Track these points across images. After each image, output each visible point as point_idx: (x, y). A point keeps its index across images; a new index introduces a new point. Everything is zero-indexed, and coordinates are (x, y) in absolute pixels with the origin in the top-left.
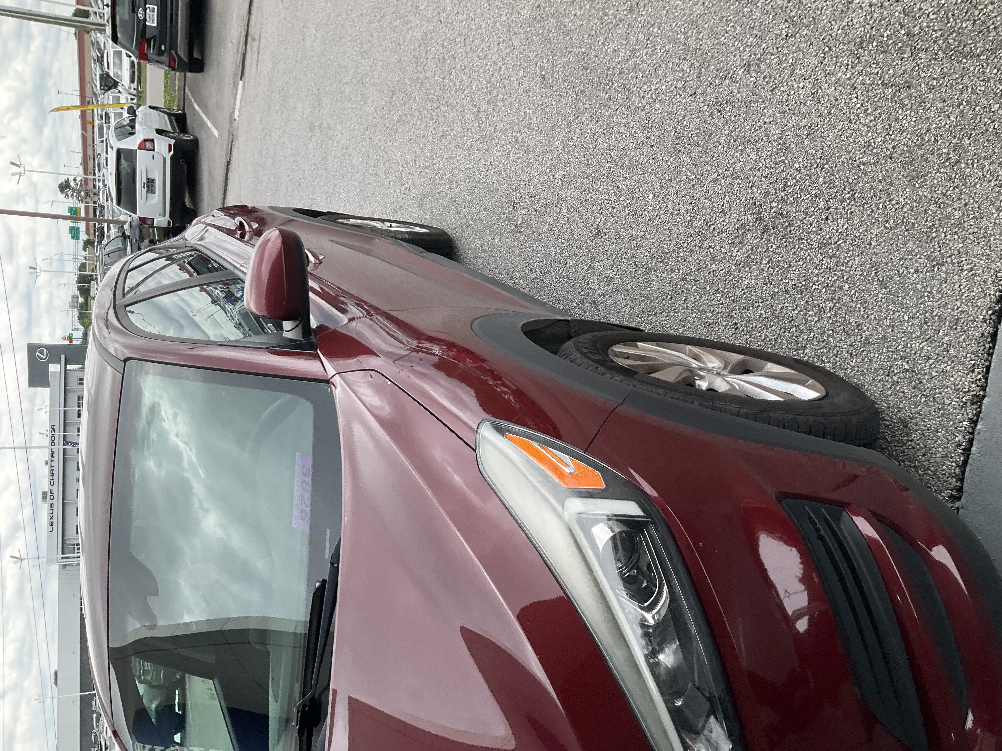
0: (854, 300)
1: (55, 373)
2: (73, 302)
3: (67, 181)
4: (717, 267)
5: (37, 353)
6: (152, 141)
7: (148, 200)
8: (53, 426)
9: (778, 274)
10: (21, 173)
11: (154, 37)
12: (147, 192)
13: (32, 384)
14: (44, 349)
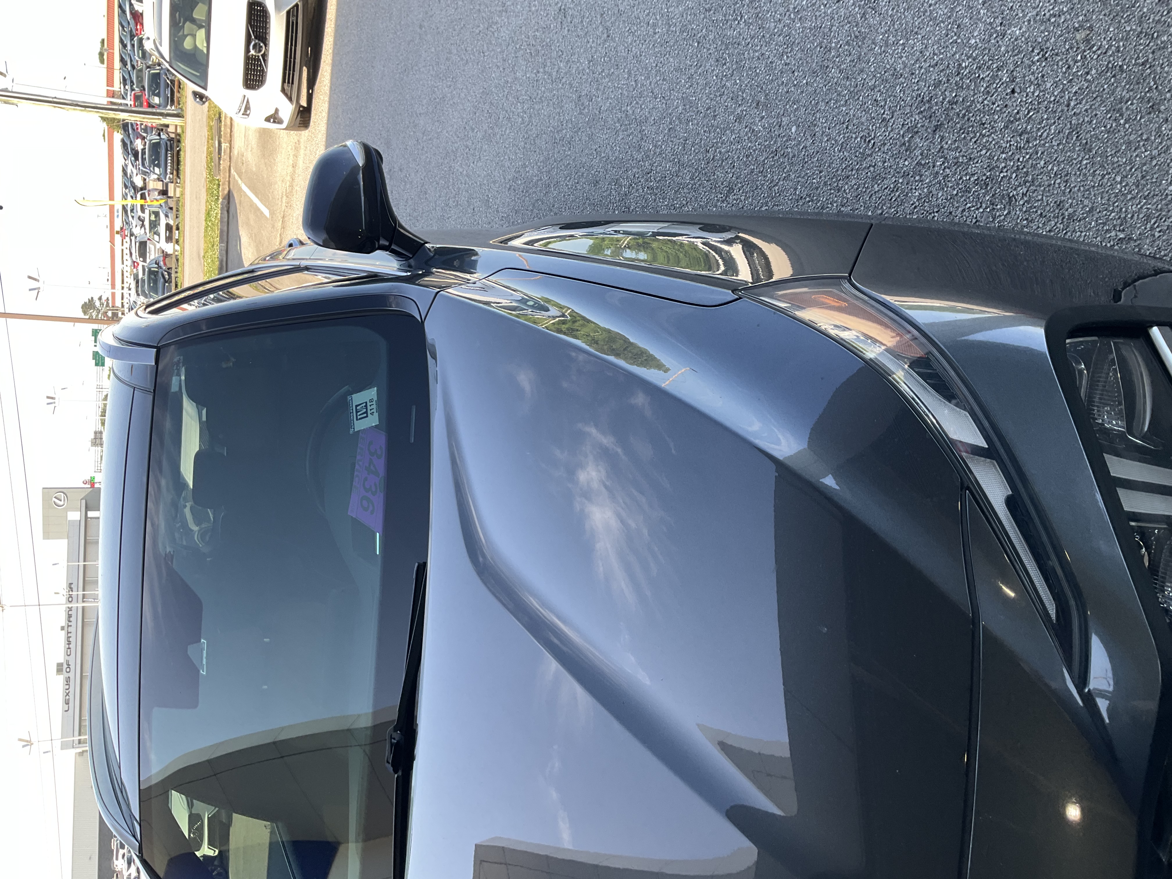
0: (1052, 176)
1: (73, 521)
2: (95, 439)
3: (91, 301)
4: (880, 186)
5: (54, 499)
8: (71, 584)
9: (956, 173)
10: (40, 286)
13: (47, 535)
14: (62, 494)
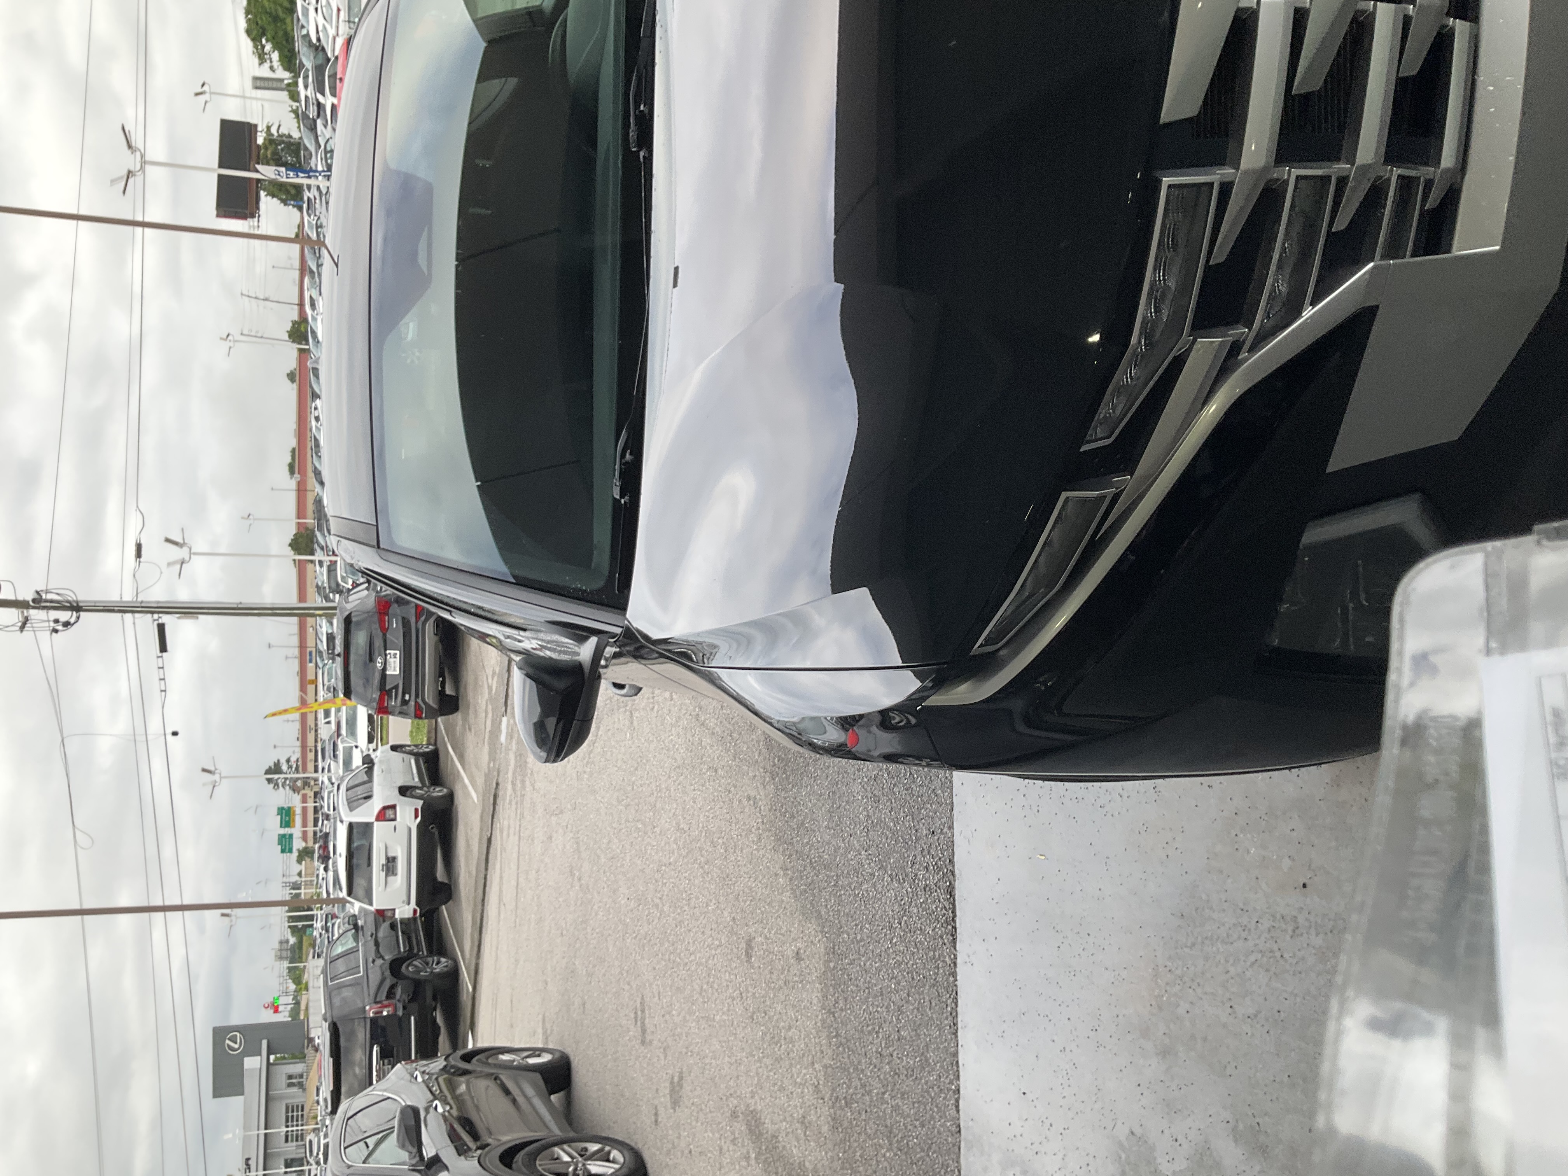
1: (252, 1070)
2: (281, 950)
5: (227, 1042)
6: (393, 807)
7: (388, 885)
8: (248, 1159)
10: (215, 782)
11: (396, 687)
12: (387, 876)
13: (218, 1092)
14: (238, 1034)
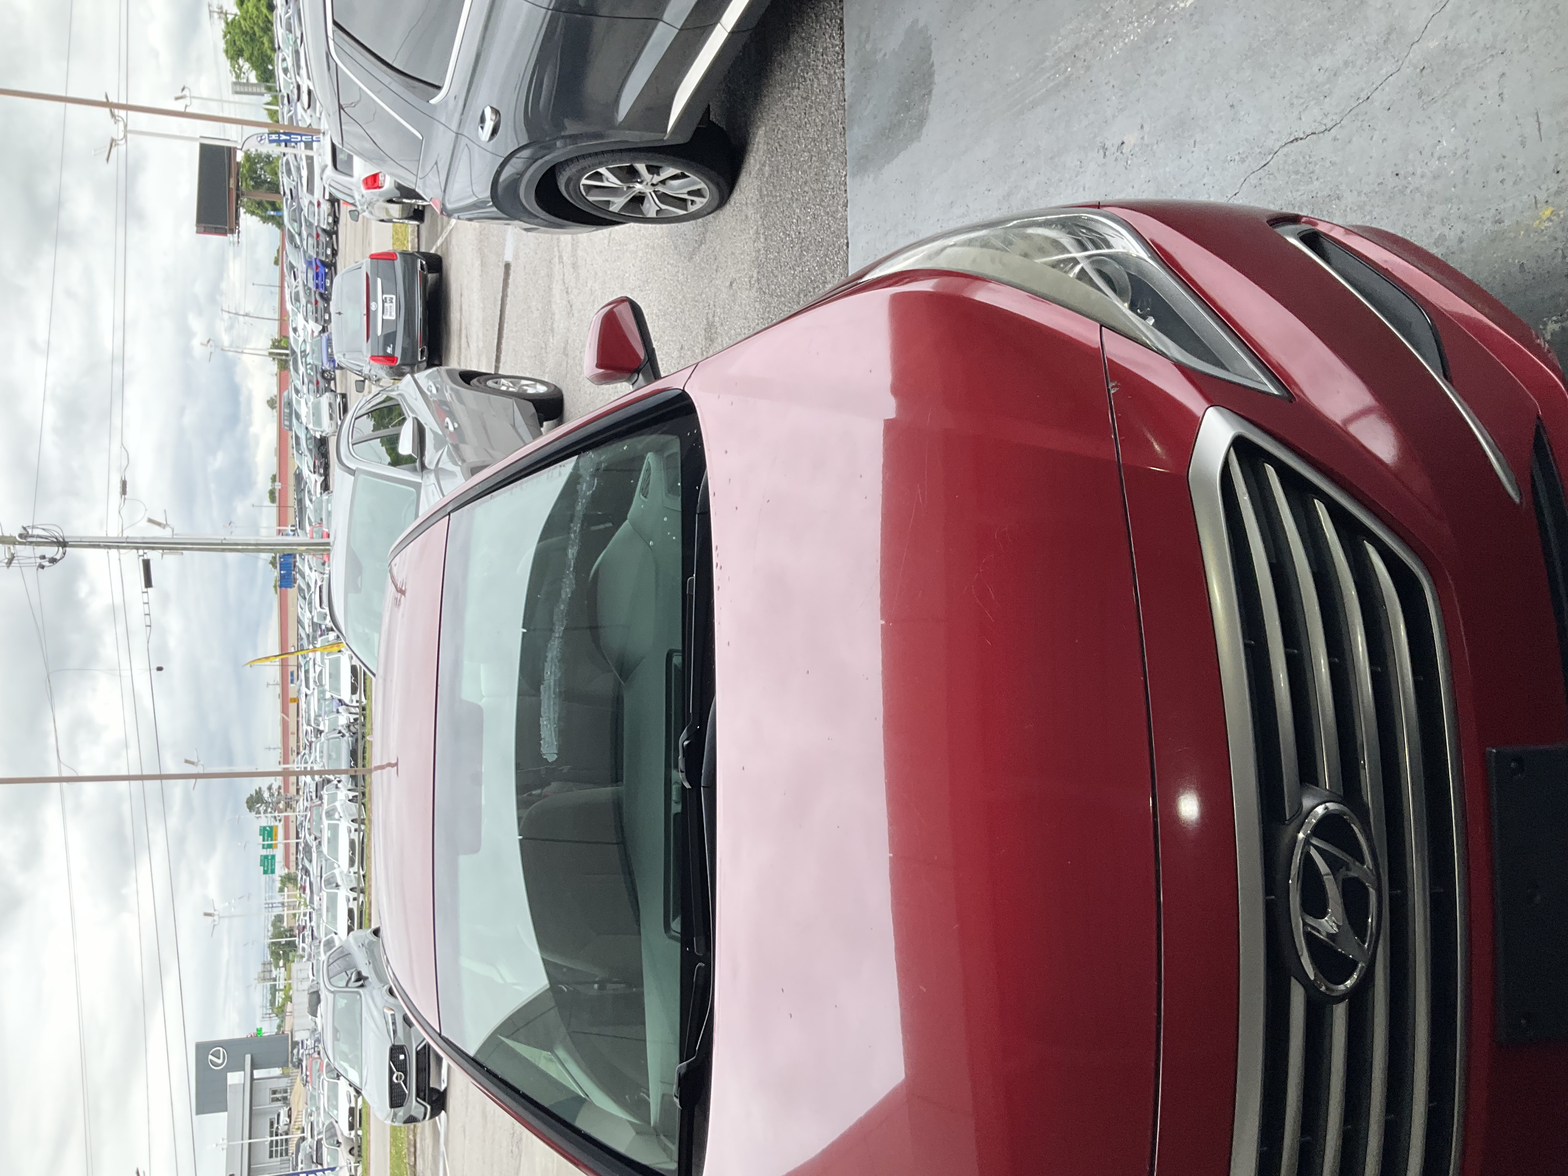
1: (235, 1085)
2: (264, 972)
3: (259, 792)
5: (210, 1057)
13: (201, 1108)
14: (221, 1049)
